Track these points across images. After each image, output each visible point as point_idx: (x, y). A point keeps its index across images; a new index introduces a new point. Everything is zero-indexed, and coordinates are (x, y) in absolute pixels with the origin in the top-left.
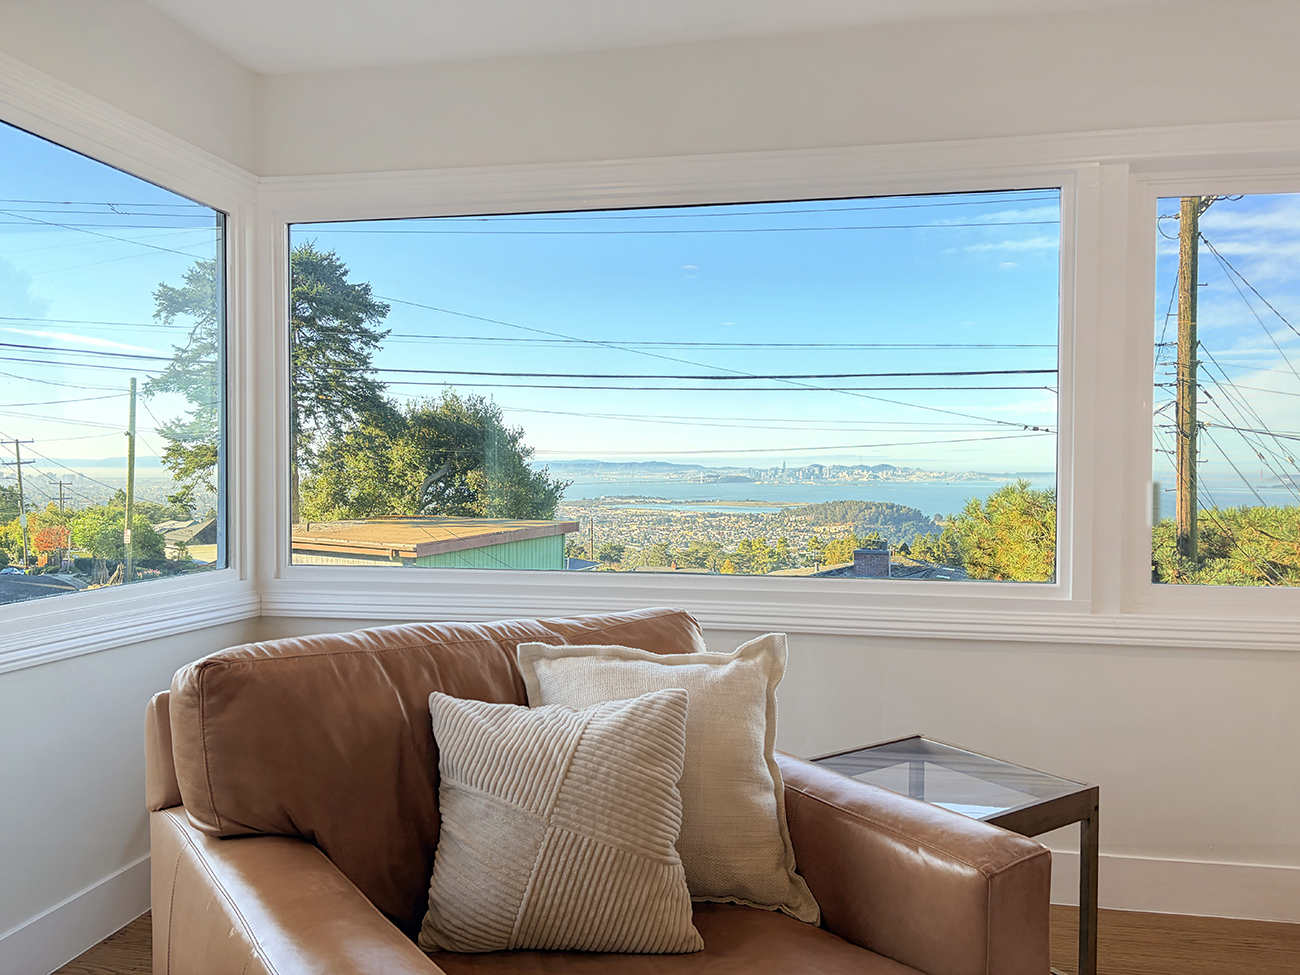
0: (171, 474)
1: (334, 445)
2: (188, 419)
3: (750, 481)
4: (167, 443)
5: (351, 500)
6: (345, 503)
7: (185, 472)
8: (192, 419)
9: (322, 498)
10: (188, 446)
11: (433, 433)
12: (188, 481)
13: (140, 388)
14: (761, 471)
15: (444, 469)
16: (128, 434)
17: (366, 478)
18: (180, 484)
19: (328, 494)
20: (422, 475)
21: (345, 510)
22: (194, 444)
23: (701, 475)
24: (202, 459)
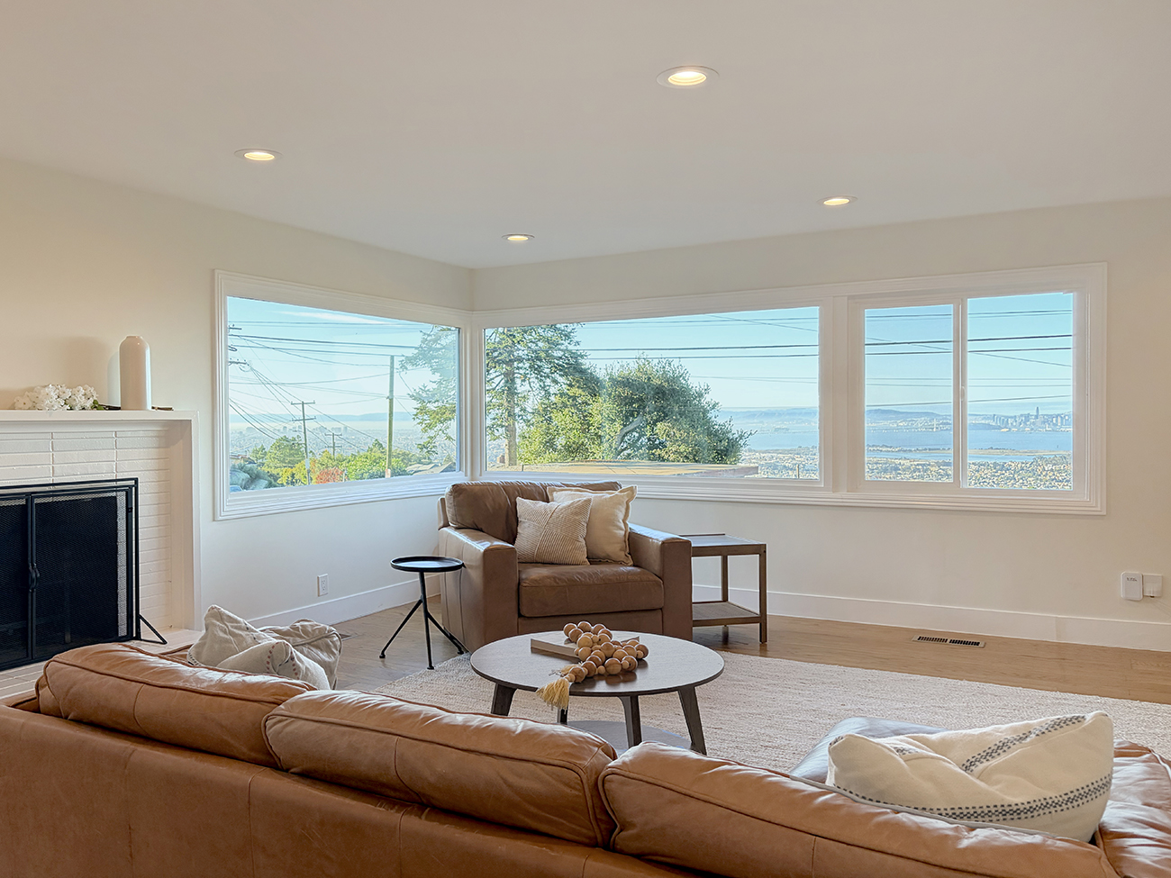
0: (420, 428)
1: (545, 404)
2: (431, 386)
3: (994, 428)
4: (416, 404)
5: (559, 447)
6: (555, 450)
7: (429, 426)
8: (435, 386)
9: (536, 446)
10: (432, 406)
11: (628, 392)
12: (432, 433)
13: (397, 365)
14: (1008, 417)
15: (637, 421)
16: (388, 398)
17: (570, 429)
18: (426, 435)
19: (541, 443)
20: (618, 426)
21: (555, 455)
22: (436, 405)
23: (935, 422)
24: (441, 416)
